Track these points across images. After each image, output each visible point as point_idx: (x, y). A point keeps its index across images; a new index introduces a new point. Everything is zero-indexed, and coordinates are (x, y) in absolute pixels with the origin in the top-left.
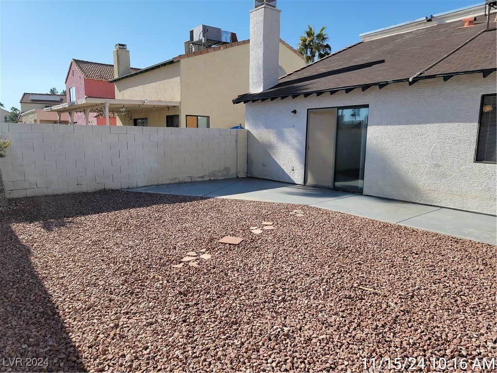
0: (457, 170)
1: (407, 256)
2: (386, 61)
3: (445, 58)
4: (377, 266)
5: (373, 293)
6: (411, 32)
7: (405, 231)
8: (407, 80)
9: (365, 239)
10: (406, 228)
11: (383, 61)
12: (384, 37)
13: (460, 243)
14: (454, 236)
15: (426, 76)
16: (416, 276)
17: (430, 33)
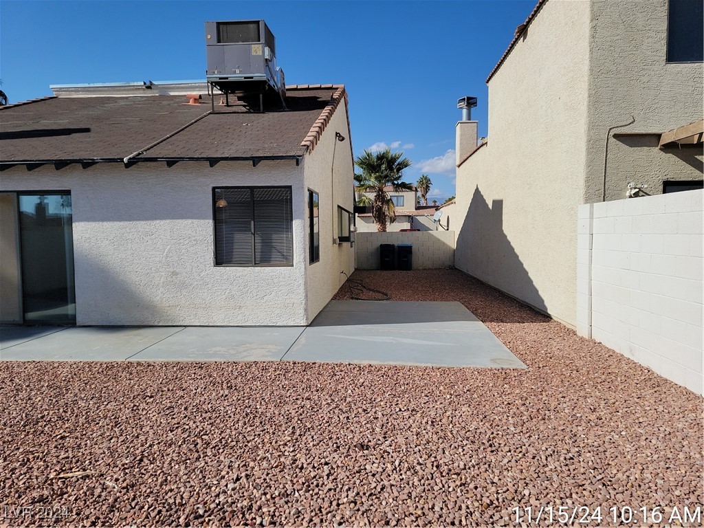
0: (198, 278)
1: (137, 404)
2: (92, 131)
3: (168, 138)
4: (91, 433)
5: (82, 478)
6: (127, 98)
7: (138, 368)
8: (122, 160)
9: (76, 395)
10: (139, 364)
11: (87, 130)
12: (90, 96)
13: (204, 369)
14: (198, 360)
15: (145, 158)
16: (148, 428)
17: (151, 104)
